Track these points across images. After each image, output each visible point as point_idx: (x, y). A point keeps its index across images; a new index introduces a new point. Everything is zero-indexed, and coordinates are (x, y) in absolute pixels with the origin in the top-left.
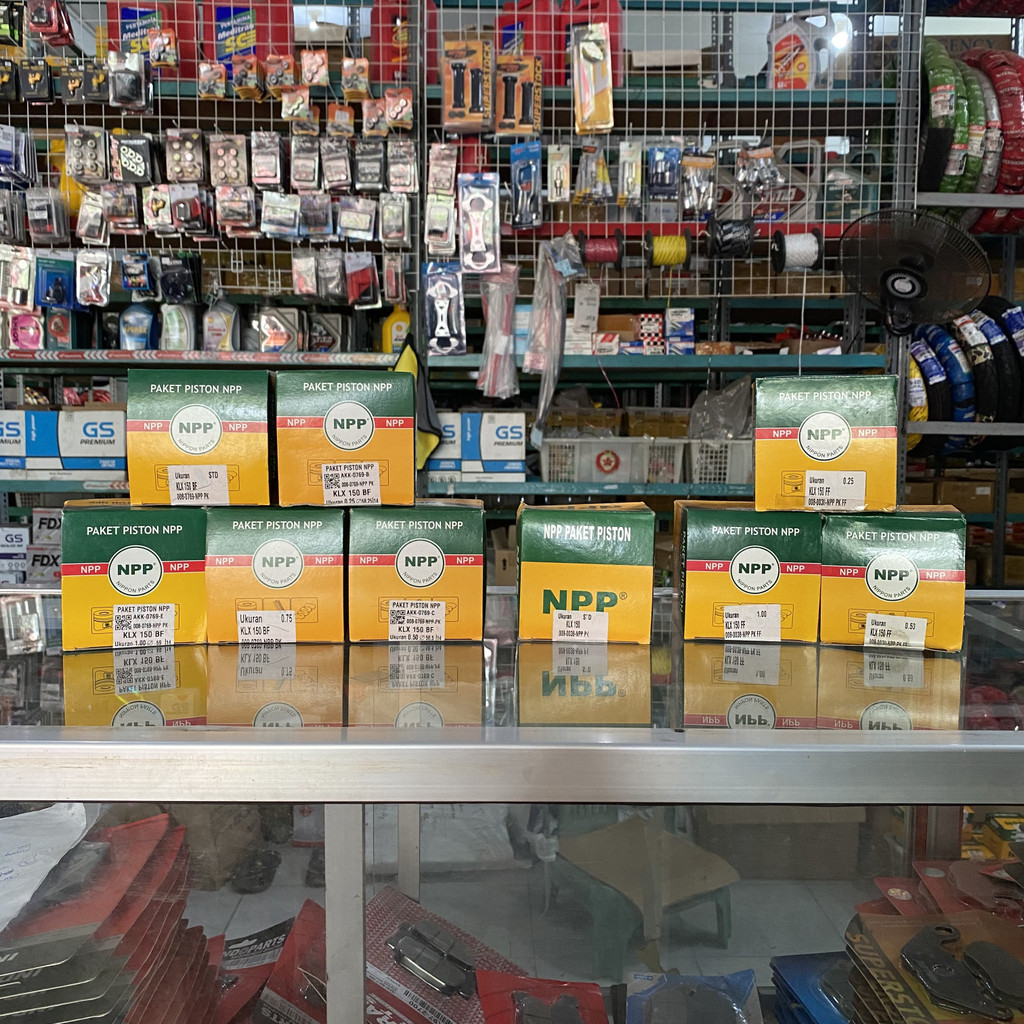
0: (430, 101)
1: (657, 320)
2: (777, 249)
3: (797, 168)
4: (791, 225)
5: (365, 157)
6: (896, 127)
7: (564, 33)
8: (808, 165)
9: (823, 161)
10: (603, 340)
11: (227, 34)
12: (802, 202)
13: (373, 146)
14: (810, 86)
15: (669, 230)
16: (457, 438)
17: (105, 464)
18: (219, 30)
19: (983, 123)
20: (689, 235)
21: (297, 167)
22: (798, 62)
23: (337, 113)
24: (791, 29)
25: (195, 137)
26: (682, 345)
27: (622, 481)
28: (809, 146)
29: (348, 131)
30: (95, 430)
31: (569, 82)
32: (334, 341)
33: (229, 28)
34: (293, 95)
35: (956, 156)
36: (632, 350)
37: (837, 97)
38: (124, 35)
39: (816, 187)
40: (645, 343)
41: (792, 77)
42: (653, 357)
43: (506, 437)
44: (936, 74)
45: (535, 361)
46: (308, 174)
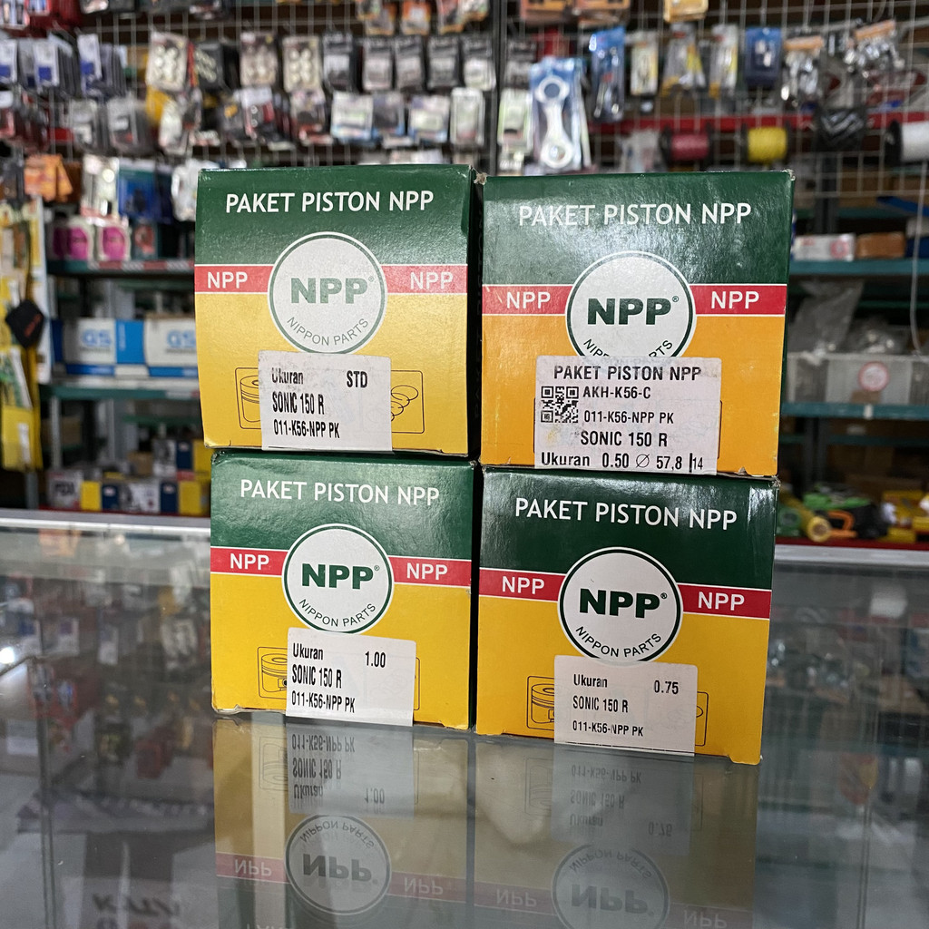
2: (891, 142)
4: (909, 113)
5: (438, 53)
12: (923, 87)
13: (447, 42)
15: (768, 122)
20: (789, 127)
21: (371, 68)
23: (413, 9)
25: (270, 40)
29: (423, 28)
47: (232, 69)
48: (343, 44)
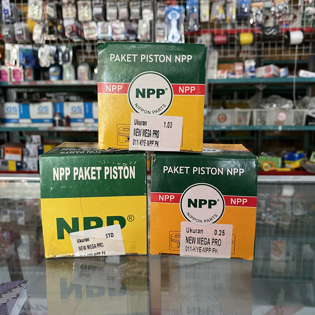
1: (241, 65)
2: (287, 38)
4: (292, 28)
5: (133, 7)
9: (304, 4)
10: (221, 73)
12: (296, 19)
13: (136, 3)
15: (246, 31)
17: (46, 121)
25: (73, 2)
26: (250, 75)
27: (227, 125)
36: (231, 76)
39: (301, 13)
40: (236, 74)
42: (240, 79)
47: (59, 12)
48: (99, 4)
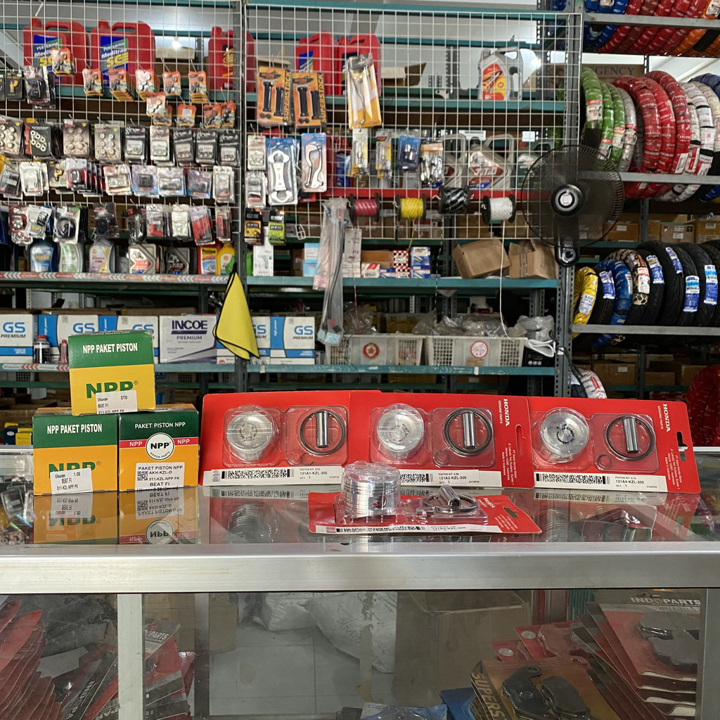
0: (249, 104)
1: (405, 254)
2: (485, 208)
3: (499, 153)
4: (494, 192)
5: (203, 141)
6: (564, 127)
7: (341, 59)
8: (506, 151)
9: (515, 149)
10: (369, 268)
11: (108, 55)
12: (501, 176)
13: (209, 134)
14: (506, 99)
15: (413, 194)
16: (268, 334)
17: (18, 351)
18: (102, 52)
19: (623, 126)
20: (425, 197)
21: (155, 147)
22: (498, 82)
23: (184, 110)
24: (494, 60)
25: (84, 125)
26: (422, 272)
27: (381, 364)
28: (506, 138)
29: (191, 123)
30: (12, 328)
31: (344, 92)
32: (184, 266)
33: (109, 51)
34: (154, 99)
35: (604, 147)
36: (388, 275)
37: (524, 106)
38: (35, 54)
39: (510, 166)
40: (397, 270)
41: (494, 92)
42: (401, 279)
43: (302, 334)
44: (590, 92)
45: (321, 282)
46: (162, 151)
47: (58, 143)
48: (139, 133)
